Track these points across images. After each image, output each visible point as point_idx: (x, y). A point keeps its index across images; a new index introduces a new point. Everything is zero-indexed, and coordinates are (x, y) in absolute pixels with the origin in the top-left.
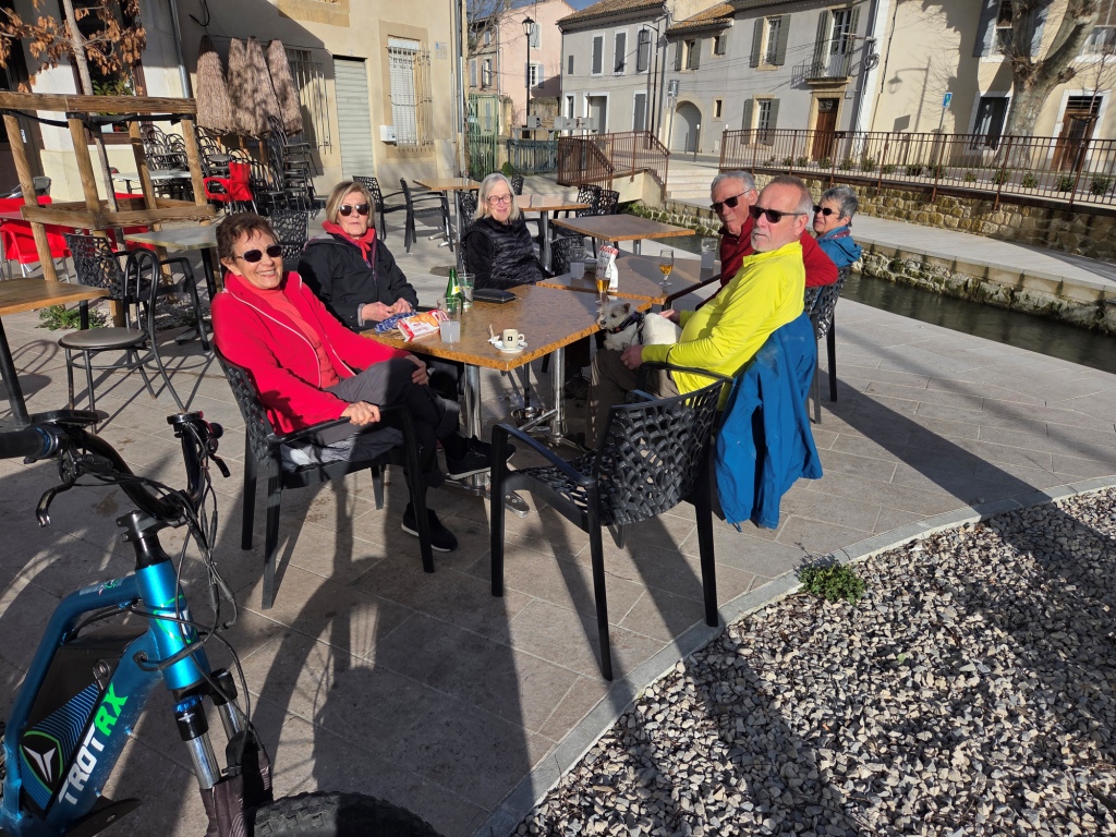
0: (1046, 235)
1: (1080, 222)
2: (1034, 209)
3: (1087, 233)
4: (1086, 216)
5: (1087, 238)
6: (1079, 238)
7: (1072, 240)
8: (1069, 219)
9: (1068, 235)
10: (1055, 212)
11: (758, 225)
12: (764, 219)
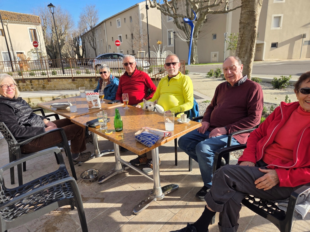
1: (28, 82)
3: (32, 85)
4: (29, 81)
5: (32, 86)
6: (30, 87)
7: (28, 88)
8: (25, 82)
9: (26, 87)
10: (19, 81)
11: (171, 68)
12: (172, 65)
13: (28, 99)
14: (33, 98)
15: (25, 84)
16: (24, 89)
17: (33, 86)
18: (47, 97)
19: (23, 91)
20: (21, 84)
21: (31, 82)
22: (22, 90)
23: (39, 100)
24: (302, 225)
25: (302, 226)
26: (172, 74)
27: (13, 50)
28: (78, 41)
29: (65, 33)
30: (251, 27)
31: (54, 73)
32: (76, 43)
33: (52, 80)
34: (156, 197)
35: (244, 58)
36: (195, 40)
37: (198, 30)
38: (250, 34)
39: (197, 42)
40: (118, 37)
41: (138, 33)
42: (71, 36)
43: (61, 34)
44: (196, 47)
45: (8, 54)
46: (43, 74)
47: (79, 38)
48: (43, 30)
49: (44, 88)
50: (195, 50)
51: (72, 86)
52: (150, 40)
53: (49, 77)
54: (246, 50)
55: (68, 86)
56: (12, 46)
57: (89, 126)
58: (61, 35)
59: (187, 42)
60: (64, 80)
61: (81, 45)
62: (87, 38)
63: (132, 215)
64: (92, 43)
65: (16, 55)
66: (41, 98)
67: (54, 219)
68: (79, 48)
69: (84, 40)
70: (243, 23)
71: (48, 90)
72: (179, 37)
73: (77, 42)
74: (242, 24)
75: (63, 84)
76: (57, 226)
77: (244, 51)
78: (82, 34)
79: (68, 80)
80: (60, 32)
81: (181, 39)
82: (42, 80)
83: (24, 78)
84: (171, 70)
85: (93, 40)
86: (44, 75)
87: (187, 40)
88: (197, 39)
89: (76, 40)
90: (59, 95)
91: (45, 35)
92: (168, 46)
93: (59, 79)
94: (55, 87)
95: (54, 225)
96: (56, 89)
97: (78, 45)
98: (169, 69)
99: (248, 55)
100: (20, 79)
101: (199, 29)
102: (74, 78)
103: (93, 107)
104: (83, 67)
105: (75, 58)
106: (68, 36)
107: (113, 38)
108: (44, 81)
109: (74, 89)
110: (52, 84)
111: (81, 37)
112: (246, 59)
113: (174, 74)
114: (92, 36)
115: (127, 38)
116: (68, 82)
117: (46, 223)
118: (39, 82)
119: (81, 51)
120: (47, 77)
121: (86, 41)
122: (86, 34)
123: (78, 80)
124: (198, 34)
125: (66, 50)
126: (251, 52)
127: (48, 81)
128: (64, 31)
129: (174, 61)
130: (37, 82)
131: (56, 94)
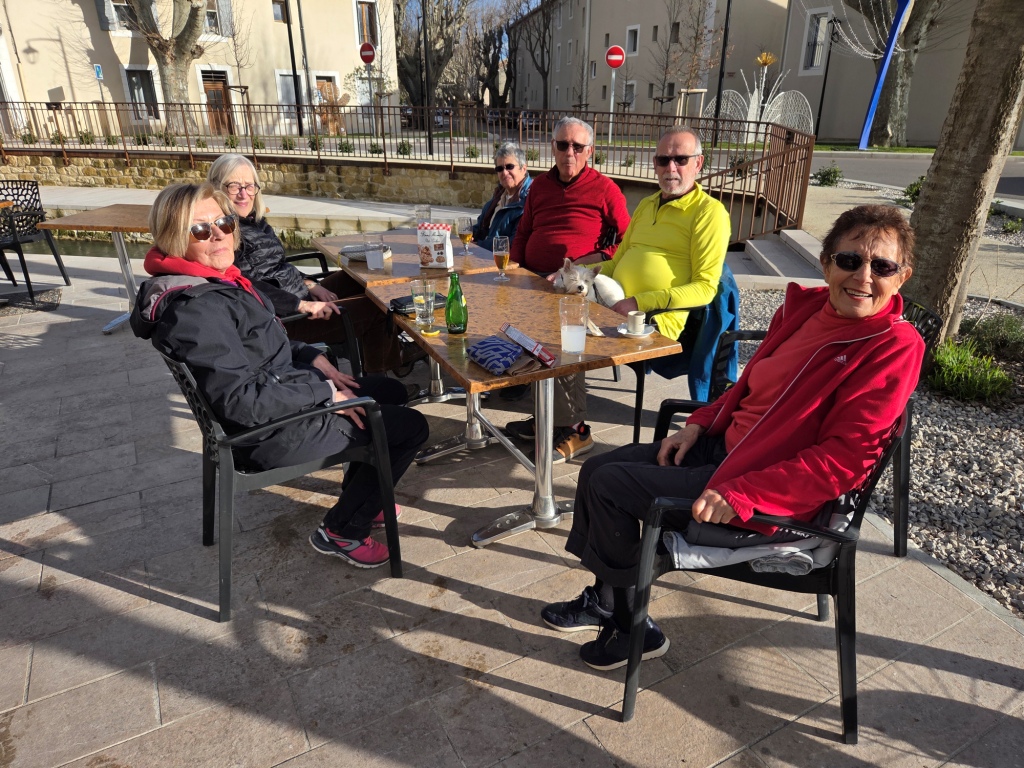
0: (308, 186)
1: (331, 172)
2: (290, 165)
3: (340, 180)
4: (334, 167)
5: (341, 184)
6: (335, 185)
7: (330, 188)
8: (322, 171)
9: (326, 184)
10: (309, 167)
11: (669, 171)
12: (673, 165)
13: (324, 224)
14: (338, 221)
15: (323, 177)
16: (320, 192)
17: (344, 184)
18: (375, 221)
19: (317, 196)
20: (312, 175)
21: (338, 173)
22: (315, 193)
23: (352, 228)
24: (910, 673)
25: (907, 677)
26: (671, 189)
27: (306, 68)
28: (497, 44)
29: (459, 18)
30: (1011, 40)
31: (403, 149)
32: (492, 51)
33: (393, 170)
34: (537, 519)
35: (964, 149)
36: (907, 55)
37: (929, 16)
38: (1004, 65)
39: (914, 62)
40: (627, 32)
41: (691, 23)
42: (479, 25)
43: (447, 19)
44: (909, 81)
45: (291, 79)
46: (375, 150)
47: (500, 33)
48: (398, 6)
49: (370, 194)
50: (899, 93)
51: (448, 194)
52: (731, 48)
53: (388, 161)
54: (980, 122)
55: (436, 193)
56: (305, 56)
57: (396, 311)
58: (448, 24)
59: (875, 61)
60: (426, 172)
61: (504, 58)
62: (525, 34)
63: (468, 547)
64: (538, 52)
65: (314, 83)
66: (359, 224)
67: (297, 516)
68: (498, 68)
69: (514, 41)
70: (982, 23)
71: (381, 201)
72: (847, 39)
73: (495, 47)
74: (977, 29)
75: (424, 187)
76: (298, 530)
77: (970, 125)
78: (511, 22)
79: (437, 174)
80: (446, 15)
81: (854, 47)
82: (368, 170)
83: (322, 158)
84: (671, 180)
85: (544, 41)
86: (376, 152)
87: (876, 52)
88: (916, 51)
89: (492, 39)
90: (405, 218)
91: (401, 22)
92: (802, 73)
93: (413, 171)
94: (400, 192)
95: (293, 526)
96: (402, 199)
97: (496, 58)
98: (665, 176)
99: (981, 140)
100: (311, 159)
101: (933, 11)
102: (457, 169)
103: (431, 265)
104: (498, 132)
105: (483, 100)
106: (469, 27)
107: (608, 35)
108: (372, 172)
109: (451, 205)
110: (392, 182)
111: (509, 30)
112: (973, 155)
113: (677, 191)
114: (542, 30)
115: (655, 38)
116: (438, 181)
117: (277, 520)
118: (359, 172)
119: (502, 78)
120: (383, 160)
121: (522, 45)
122: (523, 21)
123: (468, 175)
124: (924, 29)
125: (458, 71)
126: (996, 130)
127: (384, 173)
128: (456, 10)
129: (680, 152)
130: (355, 174)
131: (398, 215)
